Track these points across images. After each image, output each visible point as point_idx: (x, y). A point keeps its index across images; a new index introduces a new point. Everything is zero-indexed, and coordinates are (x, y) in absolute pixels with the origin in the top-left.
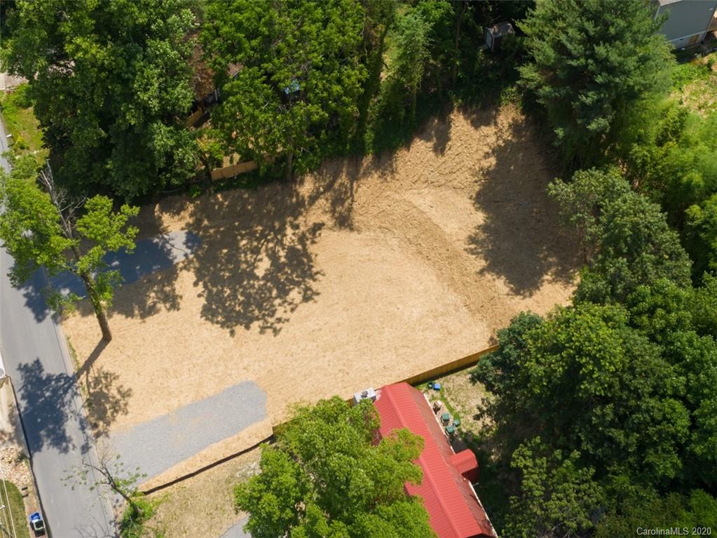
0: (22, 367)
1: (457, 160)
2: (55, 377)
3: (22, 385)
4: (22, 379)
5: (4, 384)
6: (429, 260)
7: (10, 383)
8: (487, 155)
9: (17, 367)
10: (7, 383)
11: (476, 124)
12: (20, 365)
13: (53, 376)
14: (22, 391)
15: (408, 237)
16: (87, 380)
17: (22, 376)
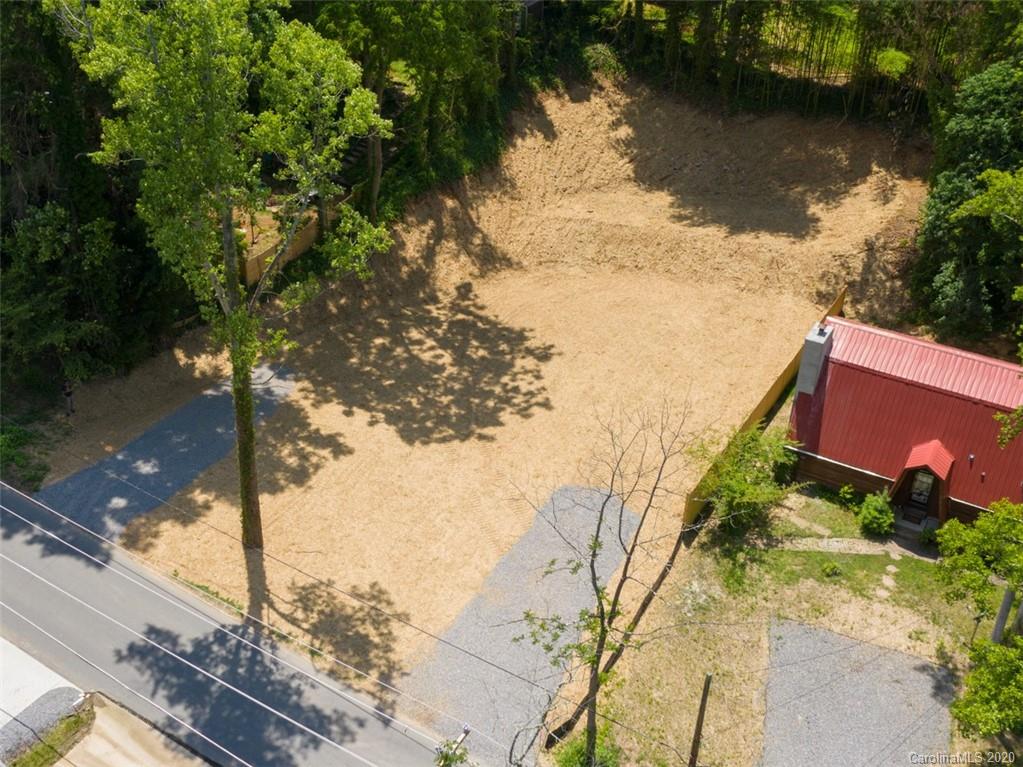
0: (125, 652)
2: (211, 639)
3: (152, 683)
4: (142, 673)
5: (96, 709)
6: (640, 269)
7: (106, 701)
8: (615, 125)
9: (115, 658)
10: (103, 705)
11: (578, 98)
12: (118, 653)
13: (206, 638)
14: (162, 693)
15: (590, 257)
17: (139, 669)
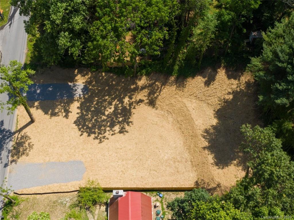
1: (214, 91)
2: (6, 130)
6: (183, 133)
8: (229, 93)
11: (229, 77)
15: (178, 119)
16: (18, 136)
